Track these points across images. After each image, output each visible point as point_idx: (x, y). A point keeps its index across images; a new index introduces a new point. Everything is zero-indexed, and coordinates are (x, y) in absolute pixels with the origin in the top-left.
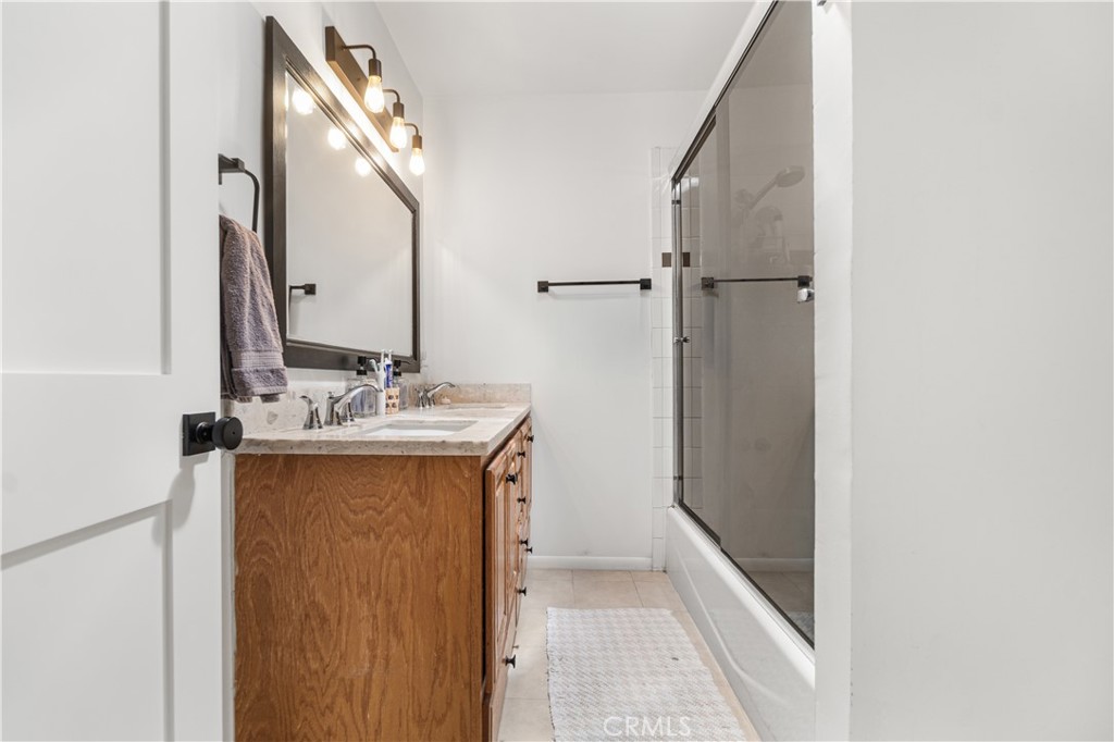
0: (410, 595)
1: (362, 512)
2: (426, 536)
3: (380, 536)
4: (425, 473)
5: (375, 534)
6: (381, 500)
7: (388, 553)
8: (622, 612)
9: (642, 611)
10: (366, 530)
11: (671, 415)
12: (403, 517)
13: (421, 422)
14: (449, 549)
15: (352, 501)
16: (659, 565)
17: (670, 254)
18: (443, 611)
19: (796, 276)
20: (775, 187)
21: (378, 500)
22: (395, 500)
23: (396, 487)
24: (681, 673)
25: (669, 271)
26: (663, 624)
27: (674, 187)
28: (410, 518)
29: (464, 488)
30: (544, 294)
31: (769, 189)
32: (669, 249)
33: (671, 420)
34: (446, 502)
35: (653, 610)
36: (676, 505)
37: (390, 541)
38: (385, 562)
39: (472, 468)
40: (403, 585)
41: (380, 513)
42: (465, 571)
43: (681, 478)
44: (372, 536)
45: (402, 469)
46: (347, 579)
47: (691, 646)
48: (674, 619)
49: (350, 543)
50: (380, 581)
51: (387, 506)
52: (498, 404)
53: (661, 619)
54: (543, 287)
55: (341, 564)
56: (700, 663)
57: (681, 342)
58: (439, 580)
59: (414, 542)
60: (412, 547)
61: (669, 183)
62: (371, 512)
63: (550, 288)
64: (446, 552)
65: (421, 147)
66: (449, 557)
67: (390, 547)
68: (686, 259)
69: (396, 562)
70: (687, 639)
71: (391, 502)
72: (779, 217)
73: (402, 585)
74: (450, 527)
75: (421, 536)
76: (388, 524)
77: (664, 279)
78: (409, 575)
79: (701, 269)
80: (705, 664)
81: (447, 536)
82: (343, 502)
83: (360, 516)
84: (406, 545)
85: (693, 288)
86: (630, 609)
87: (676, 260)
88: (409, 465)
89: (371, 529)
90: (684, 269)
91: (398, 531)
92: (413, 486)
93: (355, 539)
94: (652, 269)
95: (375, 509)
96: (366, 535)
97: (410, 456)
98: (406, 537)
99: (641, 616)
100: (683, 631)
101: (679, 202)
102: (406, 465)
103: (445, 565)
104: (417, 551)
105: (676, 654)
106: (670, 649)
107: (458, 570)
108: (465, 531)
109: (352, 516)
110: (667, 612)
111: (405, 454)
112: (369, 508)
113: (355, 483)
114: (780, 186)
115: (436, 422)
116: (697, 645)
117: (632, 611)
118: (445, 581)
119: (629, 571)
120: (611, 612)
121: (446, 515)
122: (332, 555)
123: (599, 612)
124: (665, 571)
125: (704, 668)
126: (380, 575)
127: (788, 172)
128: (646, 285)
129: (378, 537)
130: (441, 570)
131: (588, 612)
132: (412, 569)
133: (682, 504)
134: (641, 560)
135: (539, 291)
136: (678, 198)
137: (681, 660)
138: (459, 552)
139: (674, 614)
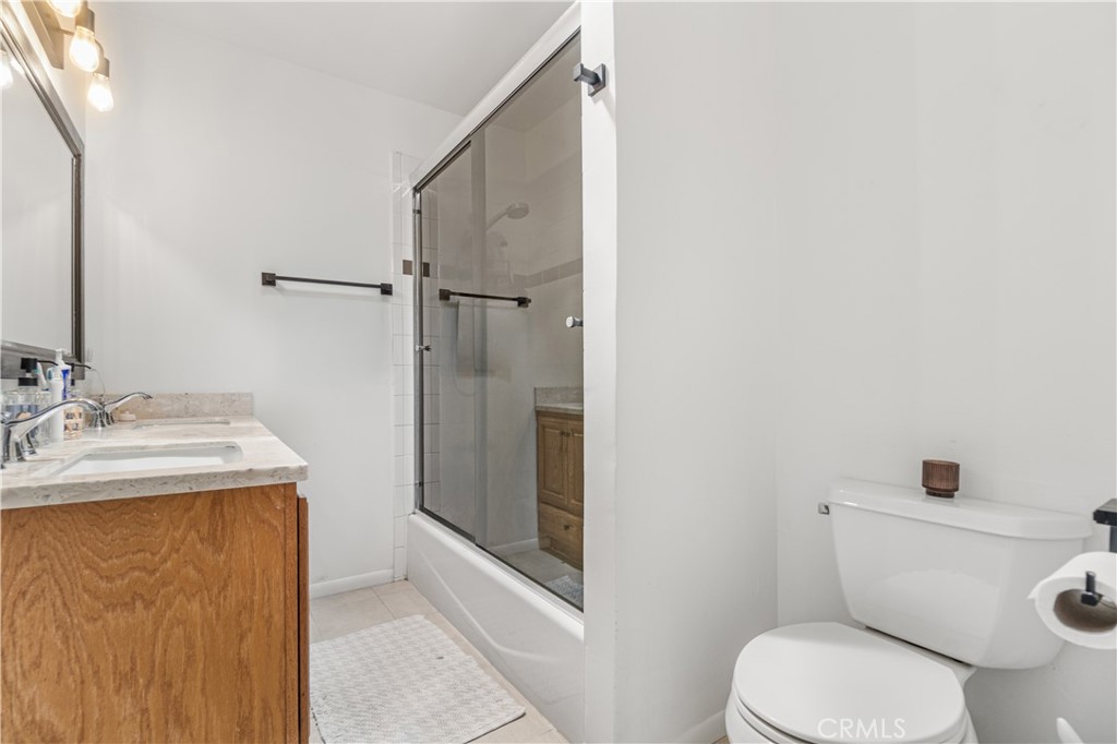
0: (201, 666)
1: (122, 576)
2: (224, 587)
3: (153, 602)
4: (222, 510)
5: (144, 600)
6: (153, 554)
7: (165, 622)
8: (375, 630)
9: (396, 623)
10: (128, 599)
11: (412, 422)
12: (192, 572)
13: (143, 448)
14: (256, 598)
15: (104, 565)
16: (400, 575)
17: (410, 262)
18: (248, 674)
19: (516, 296)
20: (506, 217)
21: (148, 555)
22: (178, 551)
23: (177, 535)
24: (451, 669)
25: (410, 279)
26: (421, 631)
27: (414, 196)
28: (200, 571)
29: (275, 522)
30: (270, 288)
31: (500, 217)
32: (410, 258)
33: (412, 428)
34: (252, 542)
35: (406, 618)
36: (417, 511)
37: (169, 605)
38: (161, 634)
39: (285, 498)
40: (190, 660)
41: (153, 572)
42: (278, 619)
43: (421, 484)
44: (139, 605)
45: (188, 510)
46: (96, 673)
47: (451, 642)
48: (428, 622)
49: (100, 623)
50: (153, 661)
51: (165, 561)
52: (209, 419)
53: (415, 626)
54: (269, 280)
55: (85, 655)
56: (462, 654)
57: (422, 351)
58: (242, 638)
59: (207, 600)
60: (203, 607)
61: (409, 191)
62: (137, 573)
63: (278, 282)
64: (252, 602)
65: (107, 75)
66: (256, 607)
67: (169, 614)
68: (426, 270)
69: (178, 631)
70: (445, 637)
71: (170, 555)
72: (504, 244)
73: (189, 658)
74: (257, 571)
75: (216, 591)
76: (165, 584)
77: (405, 286)
78: (199, 643)
79: (438, 282)
80: (467, 653)
81: (253, 584)
82: (88, 567)
83: (119, 583)
84: (195, 606)
85: (431, 299)
86: (384, 625)
87: (416, 268)
88: (198, 503)
89: (136, 596)
90: (424, 278)
91: (182, 590)
92: (204, 530)
93: (109, 616)
94: (393, 275)
95: (144, 569)
96: (129, 606)
97: (199, 493)
98: (194, 595)
99: (396, 628)
100: (440, 631)
101: (419, 212)
102: (194, 504)
103: (251, 618)
104: (210, 609)
105: (440, 653)
106: (433, 650)
107: (269, 621)
108: (277, 573)
109: (103, 585)
110: (420, 618)
111: (195, 490)
112: (133, 569)
113: (109, 537)
114: (510, 217)
115: (166, 447)
116: (455, 639)
117: (386, 626)
118: (250, 637)
119: (371, 588)
120: (364, 633)
121: (251, 558)
122: (68, 648)
123: (352, 636)
124: (406, 579)
125: (468, 657)
126: (152, 654)
127: (517, 206)
128: (386, 290)
129: (148, 605)
130: (245, 625)
131: (339, 640)
132: (202, 634)
133: (422, 509)
134: (384, 573)
135: (263, 284)
136: (417, 208)
137: (446, 658)
138: (269, 598)
139: (427, 617)
